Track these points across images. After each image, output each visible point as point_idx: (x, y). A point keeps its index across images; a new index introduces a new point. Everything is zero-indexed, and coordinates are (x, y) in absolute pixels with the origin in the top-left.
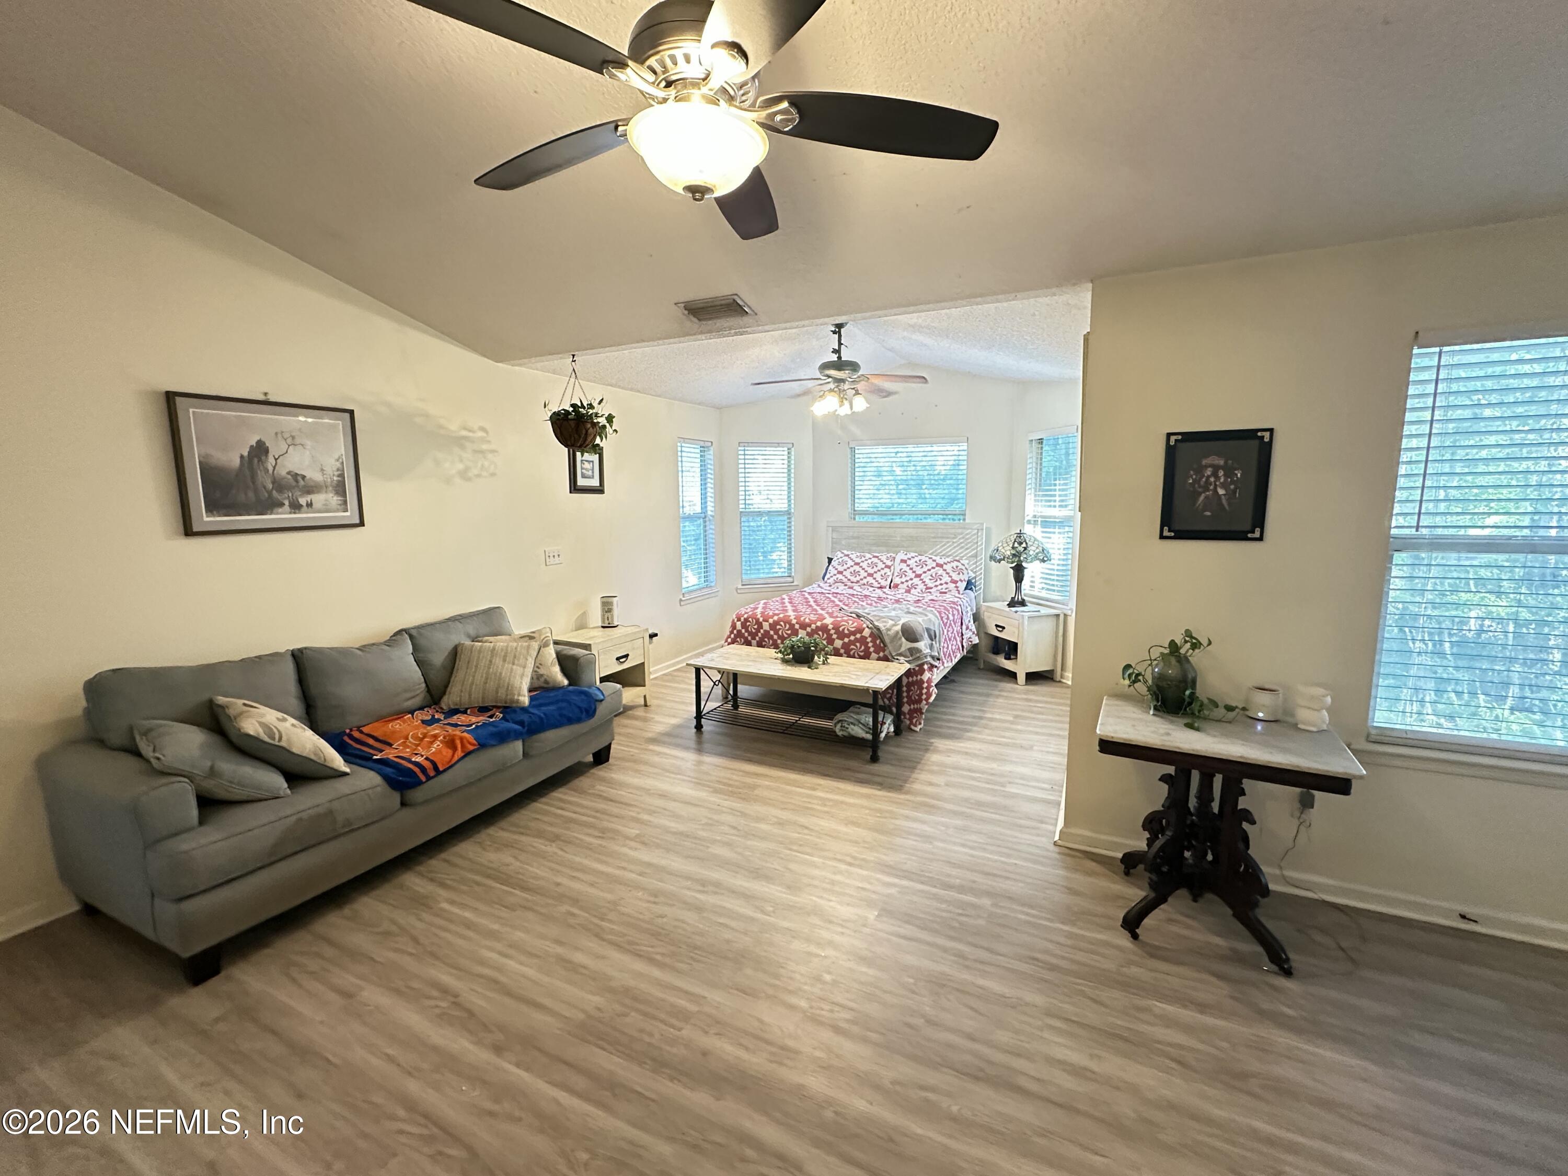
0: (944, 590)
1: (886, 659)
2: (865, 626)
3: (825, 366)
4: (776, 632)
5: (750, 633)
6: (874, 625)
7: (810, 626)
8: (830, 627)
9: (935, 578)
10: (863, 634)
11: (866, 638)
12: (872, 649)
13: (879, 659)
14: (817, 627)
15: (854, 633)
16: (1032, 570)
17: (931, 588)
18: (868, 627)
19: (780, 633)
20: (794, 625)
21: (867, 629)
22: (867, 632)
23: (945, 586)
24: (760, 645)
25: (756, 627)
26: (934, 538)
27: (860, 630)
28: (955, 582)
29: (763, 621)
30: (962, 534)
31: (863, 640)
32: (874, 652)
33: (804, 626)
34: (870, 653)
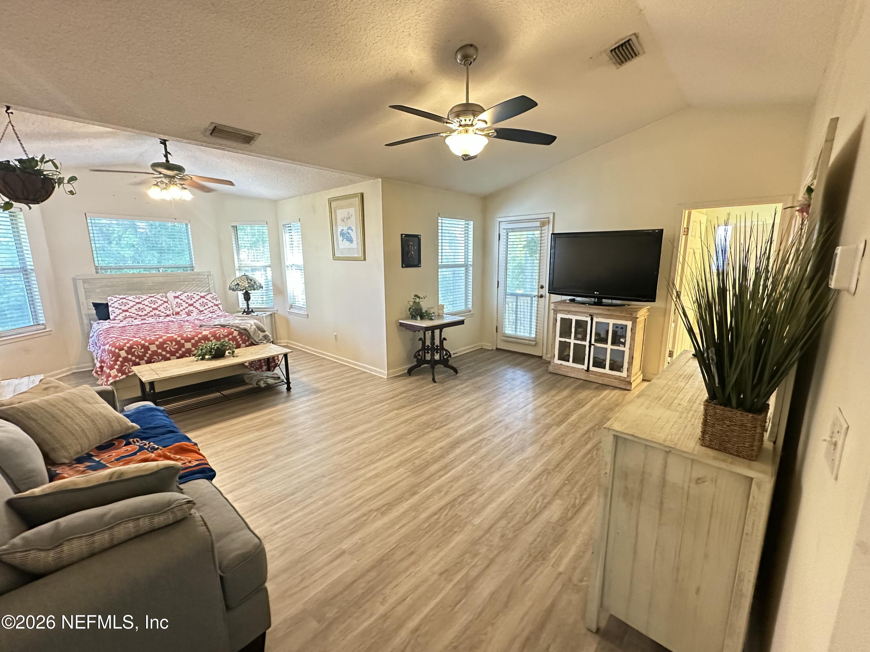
0: (212, 311)
1: (252, 344)
2: (233, 330)
3: (155, 166)
4: (164, 349)
5: (138, 357)
6: (240, 328)
7: (193, 339)
8: (209, 336)
9: (203, 304)
10: (234, 335)
11: (236, 337)
12: (241, 342)
13: (247, 346)
14: (199, 338)
15: (227, 336)
16: (253, 294)
17: (203, 311)
18: (235, 330)
19: (168, 349)
20: (180, 341)
21: (235, 332)
22: (236, 333)
23: (211, 308)
24: (149, 362)
25: (143, 350)
26: (179, 282)
27: (232, 333)
28: (217, 305)
29: (150, 344)
30: (198, 278)
31: (234, 339)
32: (242, 343)
33: (188, 340)
34: (240, 344)
